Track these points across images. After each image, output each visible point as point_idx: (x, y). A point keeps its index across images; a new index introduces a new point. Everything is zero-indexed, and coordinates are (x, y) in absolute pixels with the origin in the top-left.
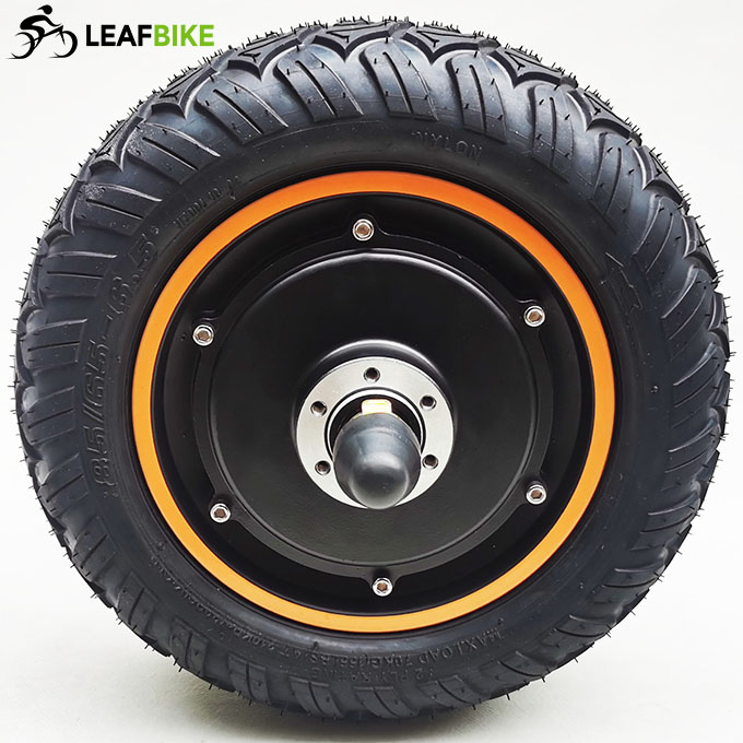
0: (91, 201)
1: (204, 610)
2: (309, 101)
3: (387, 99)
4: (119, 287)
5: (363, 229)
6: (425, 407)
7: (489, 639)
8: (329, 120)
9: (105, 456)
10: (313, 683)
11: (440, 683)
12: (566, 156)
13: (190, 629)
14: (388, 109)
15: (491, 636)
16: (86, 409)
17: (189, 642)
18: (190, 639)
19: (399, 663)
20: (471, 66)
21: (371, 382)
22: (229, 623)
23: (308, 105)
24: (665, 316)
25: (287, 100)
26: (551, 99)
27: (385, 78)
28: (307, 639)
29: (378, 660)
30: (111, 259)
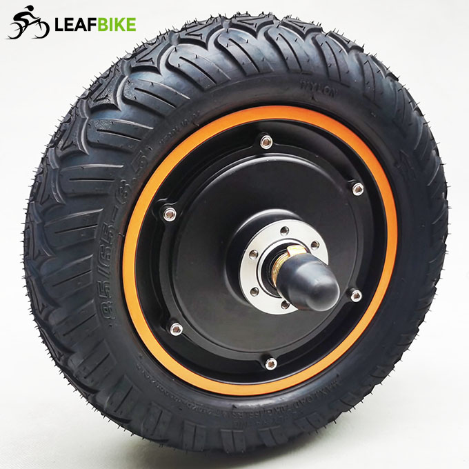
0: (101, 130)
1: (170, 394)
2: (243, 64)
3: (288, 61)
4: (124, 187)
5: (267, 141)
6: (313, 248)
7: (333, 388)
8: (255, 75)
9: (110, 299)
10: (234, 431)
11: (307, 419)
13: (160, 408)
14: (288, 68)
15: (335, 385)
16: (100, 269)
18: (160, 415)
19: (283, 410)
20: (326, 42)
21: (284, 235)
22: (183, 400)
23: (243, 66)
24: (429, 185)
27: (285, 49)
28: (227, 404)
29: (271, 410)
30: (120, 168)
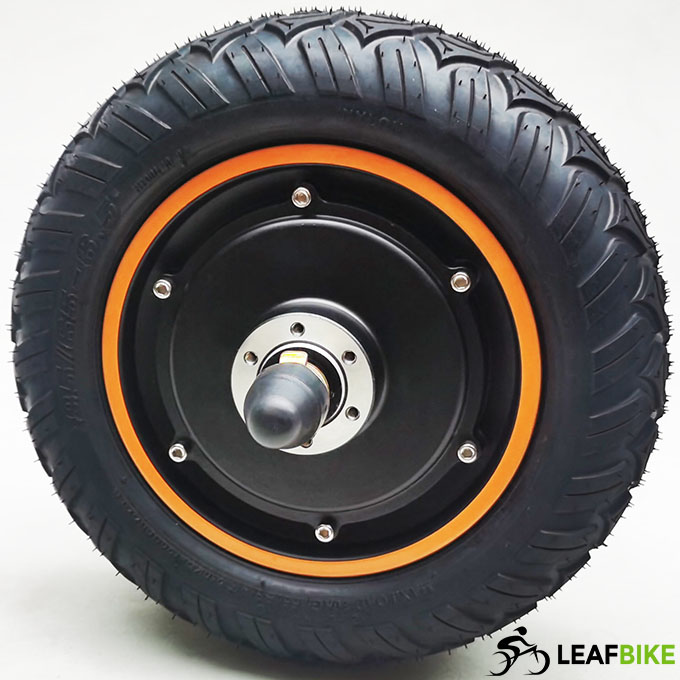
0: (68, 167)
1: (161, 542)
2: (248, 81)
4: (86, 243)
5: (302, 196)
6: (346, 361)
7: (422, 591)
8: (264, 97)
9: (76, 394)
10: (258, 619)
11: (375, 629)
12: (482, 132)
13: (147, 558)
14: (318, 88)
15: (424, 588)
16: (59, 351)
17: (147, 569)
18: (148, 566)
19: (338, 606)
20: (398, 50)
21: (297, 336)
22: (182, 556)
23: (247, 84)
24: (580, 286)
25: (231, 80)
26: (472, 80)
27: (316, 60)
28: (255, 577)
29: (319, 603)
30: (79, 218)
